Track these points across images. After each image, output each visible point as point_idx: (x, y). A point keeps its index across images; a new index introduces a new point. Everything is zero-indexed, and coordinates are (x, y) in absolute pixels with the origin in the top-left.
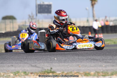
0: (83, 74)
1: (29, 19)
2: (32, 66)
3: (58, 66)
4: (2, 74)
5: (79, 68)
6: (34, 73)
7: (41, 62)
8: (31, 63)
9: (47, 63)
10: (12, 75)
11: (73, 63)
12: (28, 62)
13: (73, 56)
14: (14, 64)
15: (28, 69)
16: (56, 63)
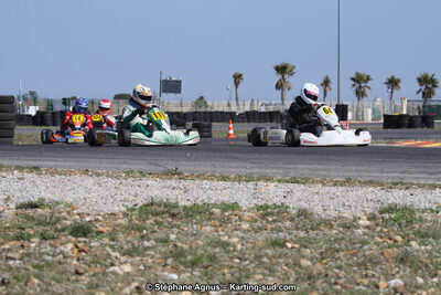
0: (219, 177)
2: (151, 164)
3: (186, 165)
4: (111, 174)
5: (214, 169)
6: (153, 174)
7: (164, 159)
8: (150, 160)
9: (172, 160)
10: (124, 175)
11: (206, 161)
12: (146, 159)
14: (127, 160)
15: (146, 167)
16: (184, 162)
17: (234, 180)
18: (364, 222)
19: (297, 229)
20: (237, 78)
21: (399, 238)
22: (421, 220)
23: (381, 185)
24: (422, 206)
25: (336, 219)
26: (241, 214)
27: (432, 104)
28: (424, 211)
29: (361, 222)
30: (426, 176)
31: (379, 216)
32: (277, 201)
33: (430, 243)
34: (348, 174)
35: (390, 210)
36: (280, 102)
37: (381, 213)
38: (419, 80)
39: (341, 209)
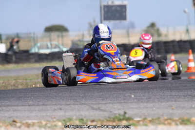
0: (178, 120)
1: (89, 31)
2: (93, 109)
3: (136, 108)
4: (44, 123)
5: (171, 111)
6: (97, 121)
7: (109, 102)
8: (92, 104)
9: (118, 103)
10: (60, 124)
11: (161, 102)
12: (86, 103)
13: (161, 90)
14: (63, 106)
15: (87, 113)
16: (134, 104)
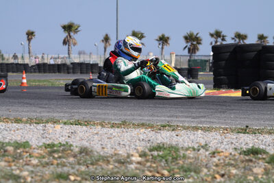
17: (26, 122)
18: (136, 158)
19: (79, 164)
20: (30, 35)
21: (166, 173)
22: (184, 157)
23: (152, 127)
24: (186, 145)
25: (112, 156)
26: (31, 151)
27: (196, 58)
28: (187, 149)
29: (133, 158)
30: (190, 119)
31: (149, 153)
32: (63, 140)
33: (192, 176)
34: (123, 118)
35: (158, 148)
36: (67, 55)
37: (151, 150)
38: (186, 38)
39: (117, 147)
